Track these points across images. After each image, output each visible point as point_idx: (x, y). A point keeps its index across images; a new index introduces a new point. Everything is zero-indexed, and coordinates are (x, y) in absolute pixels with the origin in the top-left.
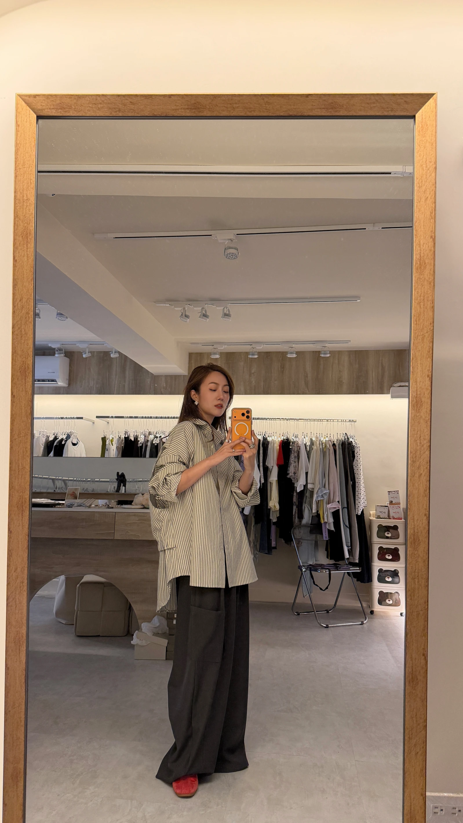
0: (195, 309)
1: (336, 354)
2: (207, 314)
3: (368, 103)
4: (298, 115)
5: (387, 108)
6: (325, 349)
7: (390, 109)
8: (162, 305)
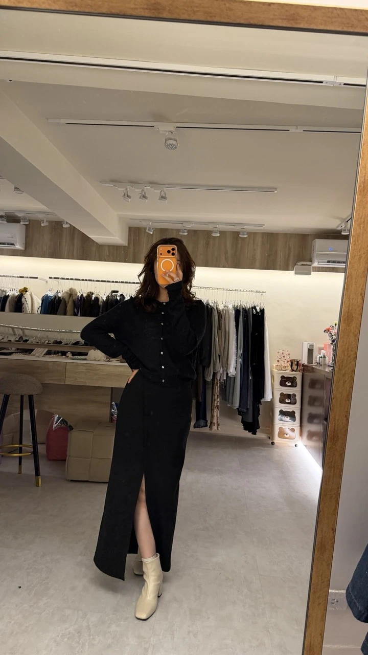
0: (136, 190)
1: (253, 235)
2: (147, 195)
3: (329, 17)
4: (259, 24)
5: (348, 24)
6: (244, 230)
7: (350, 25)
8: (107, 185)
